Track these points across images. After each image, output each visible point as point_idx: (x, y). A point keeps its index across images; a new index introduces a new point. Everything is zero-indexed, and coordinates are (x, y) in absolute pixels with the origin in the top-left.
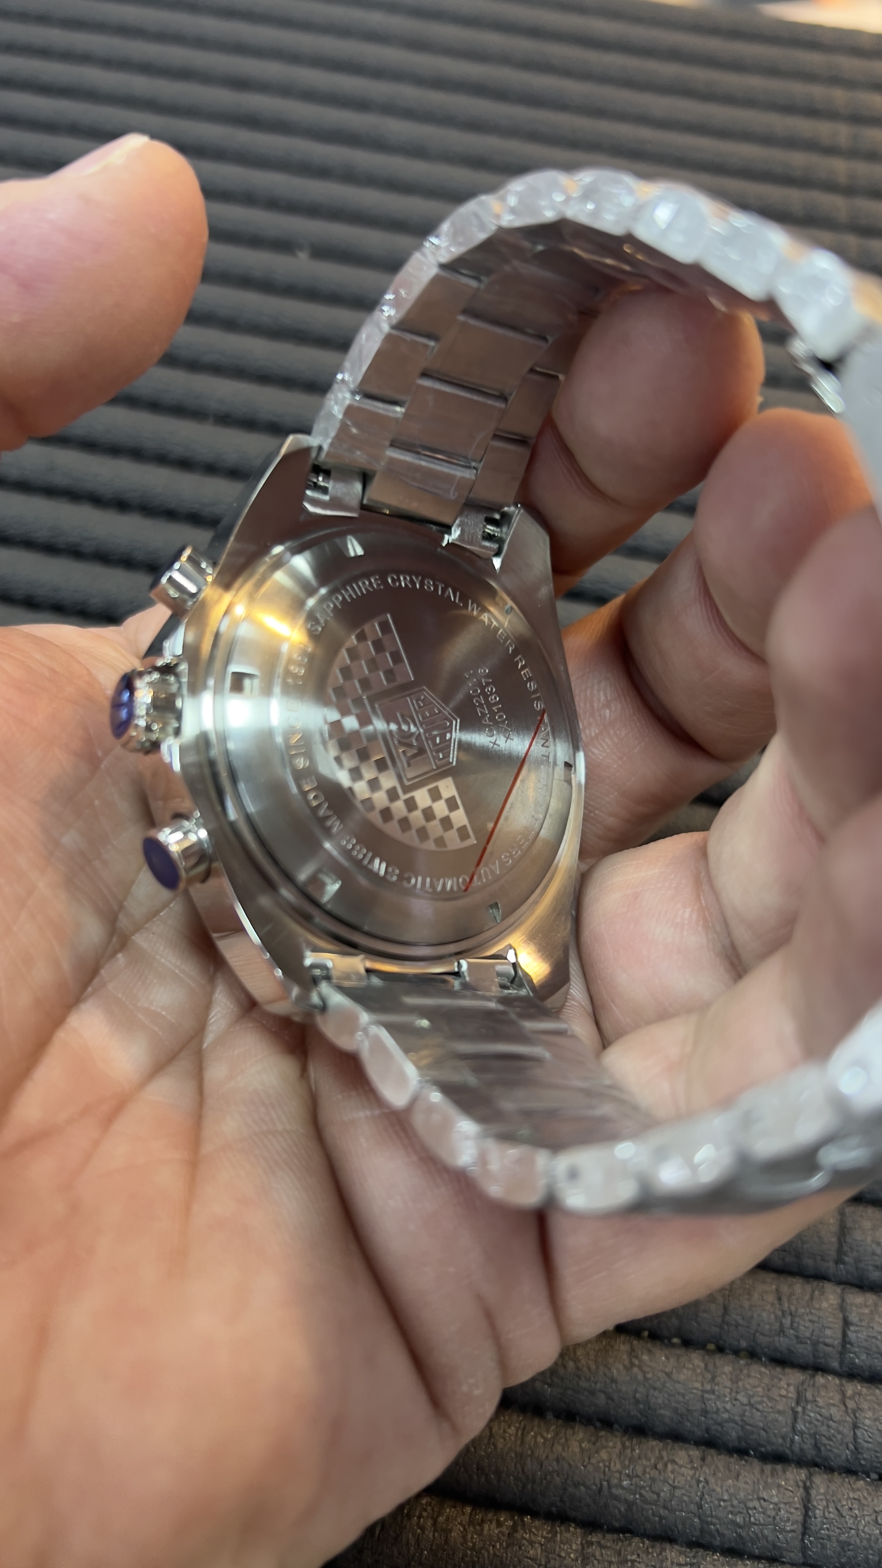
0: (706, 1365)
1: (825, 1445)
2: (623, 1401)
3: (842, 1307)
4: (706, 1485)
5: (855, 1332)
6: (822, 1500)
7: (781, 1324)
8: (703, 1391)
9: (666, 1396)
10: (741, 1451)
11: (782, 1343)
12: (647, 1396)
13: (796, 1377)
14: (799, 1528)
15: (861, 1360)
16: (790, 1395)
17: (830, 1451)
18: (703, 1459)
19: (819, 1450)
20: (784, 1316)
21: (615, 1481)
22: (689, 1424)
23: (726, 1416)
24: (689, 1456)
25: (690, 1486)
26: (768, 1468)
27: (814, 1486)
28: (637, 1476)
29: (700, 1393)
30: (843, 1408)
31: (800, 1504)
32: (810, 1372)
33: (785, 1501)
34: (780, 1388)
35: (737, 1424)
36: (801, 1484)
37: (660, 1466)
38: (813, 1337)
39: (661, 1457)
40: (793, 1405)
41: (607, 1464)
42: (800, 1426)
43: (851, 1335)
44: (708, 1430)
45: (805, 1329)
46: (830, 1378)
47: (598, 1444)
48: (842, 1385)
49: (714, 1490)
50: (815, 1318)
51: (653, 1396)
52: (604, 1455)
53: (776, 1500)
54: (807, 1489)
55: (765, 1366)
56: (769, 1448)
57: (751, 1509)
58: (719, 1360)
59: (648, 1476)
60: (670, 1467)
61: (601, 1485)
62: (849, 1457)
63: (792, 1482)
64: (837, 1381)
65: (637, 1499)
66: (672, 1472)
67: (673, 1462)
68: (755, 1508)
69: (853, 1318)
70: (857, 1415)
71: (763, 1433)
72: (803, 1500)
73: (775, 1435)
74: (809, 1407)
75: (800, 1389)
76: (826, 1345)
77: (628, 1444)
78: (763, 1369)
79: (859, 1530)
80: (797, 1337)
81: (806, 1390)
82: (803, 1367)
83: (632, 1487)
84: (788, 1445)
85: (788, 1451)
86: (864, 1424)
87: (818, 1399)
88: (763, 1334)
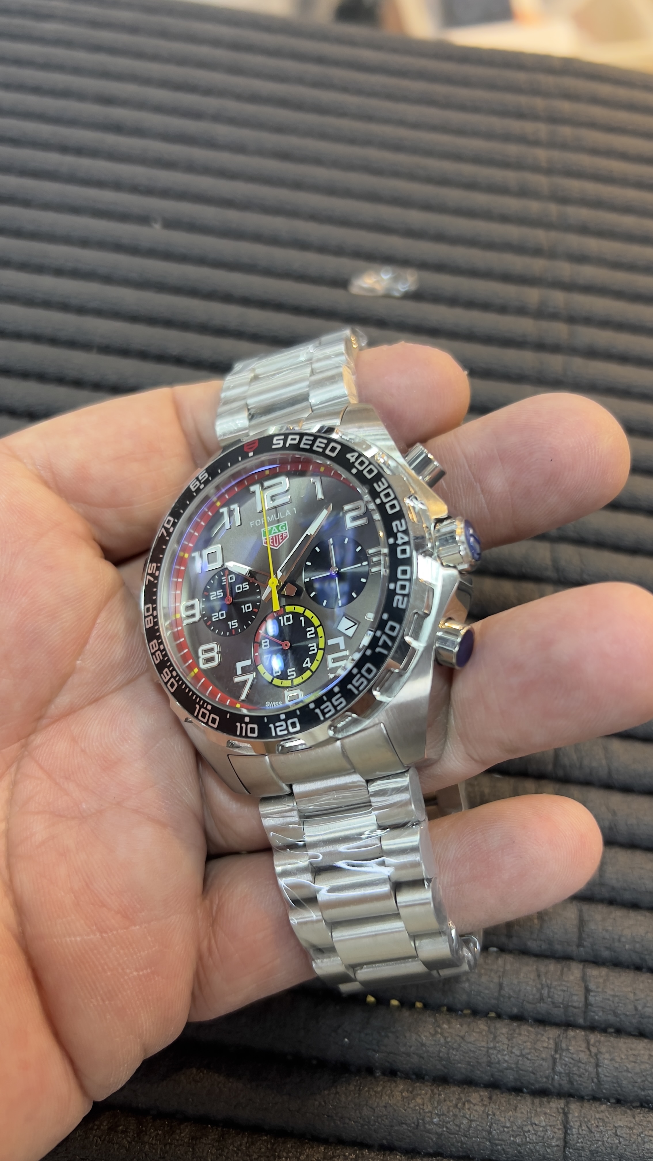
0: (489, 1027)
1: (577, 1081)
2: (431, 1059)
3: (584, 979)
4: (493, 1117)
5: (595, 996)
6: (576, 1121)
7: (541, 995)
8: (488, 1048)
9: (461, 1052)
10: (517, 1090)
11: (543, 1007)
12: (448, 1054)
13: (553, 1033)
14: (561, 1143)
15: (599, 1016)
16: (550, 1046)
17: (581, 1085)
18: (490, 1098)
19: (572, 1084)
20: (542, 988)
21: (428, 1119)
22: (479, 1072)
23: (505, 1065)
24: (480, 1096)
25: (483, 1119)
26: (537, 1101)
27: (571, 1112)
28: (444, 1114)
29: (485, 1050)
30: (588, 1053)
31: (561, 1125)
32: (563, 1028)
33: (550, 1124)
34: (543, 1041)
35: (514, 1071)
36: (561, 1111)
37: (460, 1105)
38: (565, 1002)
39: (460, 1099)
40: (553, 1053)
41: (421, 1107)
42: (559, 1068)
43: (591, 999)
44: (492, 1076)
45: (559, 997)
46: (578, 1031)
47: (415, 1092)
48: (586, 1036)
49: (499, 1120)
50: (565, 988)
51: (452, 1053)
52: (419, 1100)
53: (543, 1124)
54: (565, 1114)
55: (532, 1026)
56: (537, 1086)
57: (527, 1132)
58: (499, 1024)
59: (451, 1113)
60: (467, 1106)
61: (418, 1123)
62: (594, 1087)
63: (554, 1110)
64: (583, 1033)
65: (444, 1131)
66: (469, 1109)
67: (469, 1102)
68: (529, 1131)
69: (592, 986)
70: (598, 1056)
71: (532, 1075)
72: (562, 1121)
73: (541, 1077)
74: (564, 1054)
75: (557, 1040)
76: (575, 1007)
77: (436, 1091)
78: (530, 1029)
79: (603, 1141)
80: (553, 1003)
81: (561, 1041)
82: (557, 1024)
83: (441, 1123)
84: (550, 1082)
85: (550, 1087)
86: (603, 1063)
87: (569, 1048)
88: (528, 1002)
